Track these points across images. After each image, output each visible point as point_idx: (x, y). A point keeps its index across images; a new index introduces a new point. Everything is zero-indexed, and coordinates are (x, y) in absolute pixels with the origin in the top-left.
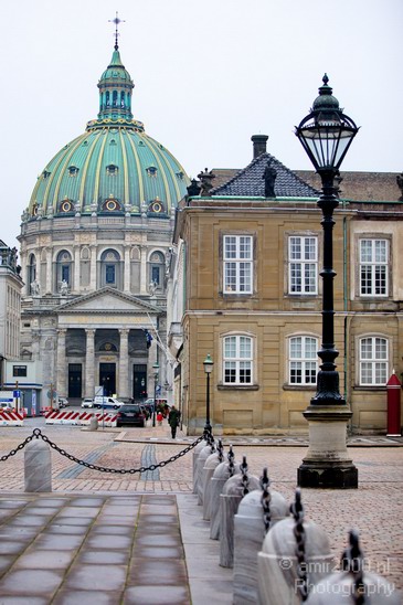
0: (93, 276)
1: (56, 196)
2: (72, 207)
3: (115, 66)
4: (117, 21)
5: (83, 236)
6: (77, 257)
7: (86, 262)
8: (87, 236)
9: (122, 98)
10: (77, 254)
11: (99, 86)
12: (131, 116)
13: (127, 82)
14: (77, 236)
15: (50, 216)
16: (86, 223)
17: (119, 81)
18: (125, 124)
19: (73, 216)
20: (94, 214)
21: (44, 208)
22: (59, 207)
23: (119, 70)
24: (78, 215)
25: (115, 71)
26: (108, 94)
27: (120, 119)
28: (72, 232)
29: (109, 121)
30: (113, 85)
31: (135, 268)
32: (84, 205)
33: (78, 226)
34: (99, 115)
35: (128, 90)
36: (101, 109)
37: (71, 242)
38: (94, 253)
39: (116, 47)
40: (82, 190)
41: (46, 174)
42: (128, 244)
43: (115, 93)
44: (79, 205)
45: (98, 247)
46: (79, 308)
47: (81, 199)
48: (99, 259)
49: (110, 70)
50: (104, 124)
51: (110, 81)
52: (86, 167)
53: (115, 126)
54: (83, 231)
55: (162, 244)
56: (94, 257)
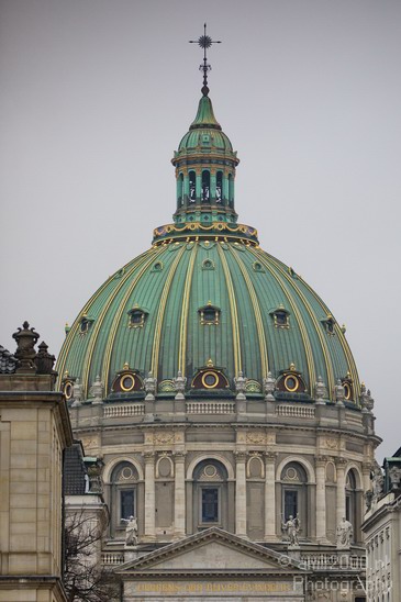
0: (180, 508)
1: (106, 363)
2: (138, 384)
3: (205, 126)
4: (205, 42)
5: (159, 436)
6: (149, 474)
7: (165, 484)
8: (168, 437)
9: (220, 184)
10: (149, 468)
11: (175, 163)
12: (234, 216)
13: (228, 155)
14: (149, 437)
15: (97, 401)
16: (166, 412)
17: (214, 154)
18: (226, 231)
19: (141, 399)
20: (180, 396)
21: (84, 384)
22: (114, 384)
23: (213, 133)
24: (150, 397)
25: (206, 135)
26: (192, 176)
27: (216, 223)
28: (139, 429)
29: (197, 226)
30: (202, 161)
31: (255, 492)
32: (160, 379)
33: (150, 417)
34: (177, 216)
35: (229, 169)
36: (180, 205)
37: (138, 448)
38: (180, 466)
39: (205, 90)
40: (156, 351)
41: (85, 323)
42: (243, 449)
43: (206, 176)
44: (150, 380)
45: (188, 456)
46: (162, 566)
47: (155, 368)
48: (189, 477)
49: (196, 134)
50: (187, 231)
51: (197, 154)
52: (161, 311)
53: (207, 235)
54: (160, 426)
55: (301, 450)
56: (181, 474)
